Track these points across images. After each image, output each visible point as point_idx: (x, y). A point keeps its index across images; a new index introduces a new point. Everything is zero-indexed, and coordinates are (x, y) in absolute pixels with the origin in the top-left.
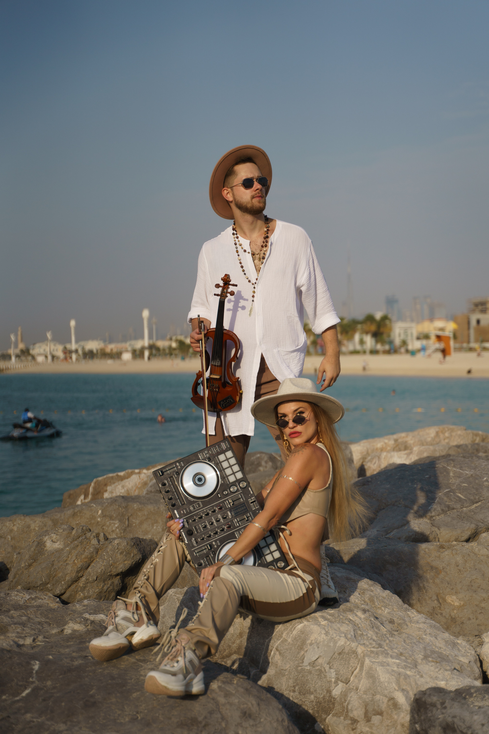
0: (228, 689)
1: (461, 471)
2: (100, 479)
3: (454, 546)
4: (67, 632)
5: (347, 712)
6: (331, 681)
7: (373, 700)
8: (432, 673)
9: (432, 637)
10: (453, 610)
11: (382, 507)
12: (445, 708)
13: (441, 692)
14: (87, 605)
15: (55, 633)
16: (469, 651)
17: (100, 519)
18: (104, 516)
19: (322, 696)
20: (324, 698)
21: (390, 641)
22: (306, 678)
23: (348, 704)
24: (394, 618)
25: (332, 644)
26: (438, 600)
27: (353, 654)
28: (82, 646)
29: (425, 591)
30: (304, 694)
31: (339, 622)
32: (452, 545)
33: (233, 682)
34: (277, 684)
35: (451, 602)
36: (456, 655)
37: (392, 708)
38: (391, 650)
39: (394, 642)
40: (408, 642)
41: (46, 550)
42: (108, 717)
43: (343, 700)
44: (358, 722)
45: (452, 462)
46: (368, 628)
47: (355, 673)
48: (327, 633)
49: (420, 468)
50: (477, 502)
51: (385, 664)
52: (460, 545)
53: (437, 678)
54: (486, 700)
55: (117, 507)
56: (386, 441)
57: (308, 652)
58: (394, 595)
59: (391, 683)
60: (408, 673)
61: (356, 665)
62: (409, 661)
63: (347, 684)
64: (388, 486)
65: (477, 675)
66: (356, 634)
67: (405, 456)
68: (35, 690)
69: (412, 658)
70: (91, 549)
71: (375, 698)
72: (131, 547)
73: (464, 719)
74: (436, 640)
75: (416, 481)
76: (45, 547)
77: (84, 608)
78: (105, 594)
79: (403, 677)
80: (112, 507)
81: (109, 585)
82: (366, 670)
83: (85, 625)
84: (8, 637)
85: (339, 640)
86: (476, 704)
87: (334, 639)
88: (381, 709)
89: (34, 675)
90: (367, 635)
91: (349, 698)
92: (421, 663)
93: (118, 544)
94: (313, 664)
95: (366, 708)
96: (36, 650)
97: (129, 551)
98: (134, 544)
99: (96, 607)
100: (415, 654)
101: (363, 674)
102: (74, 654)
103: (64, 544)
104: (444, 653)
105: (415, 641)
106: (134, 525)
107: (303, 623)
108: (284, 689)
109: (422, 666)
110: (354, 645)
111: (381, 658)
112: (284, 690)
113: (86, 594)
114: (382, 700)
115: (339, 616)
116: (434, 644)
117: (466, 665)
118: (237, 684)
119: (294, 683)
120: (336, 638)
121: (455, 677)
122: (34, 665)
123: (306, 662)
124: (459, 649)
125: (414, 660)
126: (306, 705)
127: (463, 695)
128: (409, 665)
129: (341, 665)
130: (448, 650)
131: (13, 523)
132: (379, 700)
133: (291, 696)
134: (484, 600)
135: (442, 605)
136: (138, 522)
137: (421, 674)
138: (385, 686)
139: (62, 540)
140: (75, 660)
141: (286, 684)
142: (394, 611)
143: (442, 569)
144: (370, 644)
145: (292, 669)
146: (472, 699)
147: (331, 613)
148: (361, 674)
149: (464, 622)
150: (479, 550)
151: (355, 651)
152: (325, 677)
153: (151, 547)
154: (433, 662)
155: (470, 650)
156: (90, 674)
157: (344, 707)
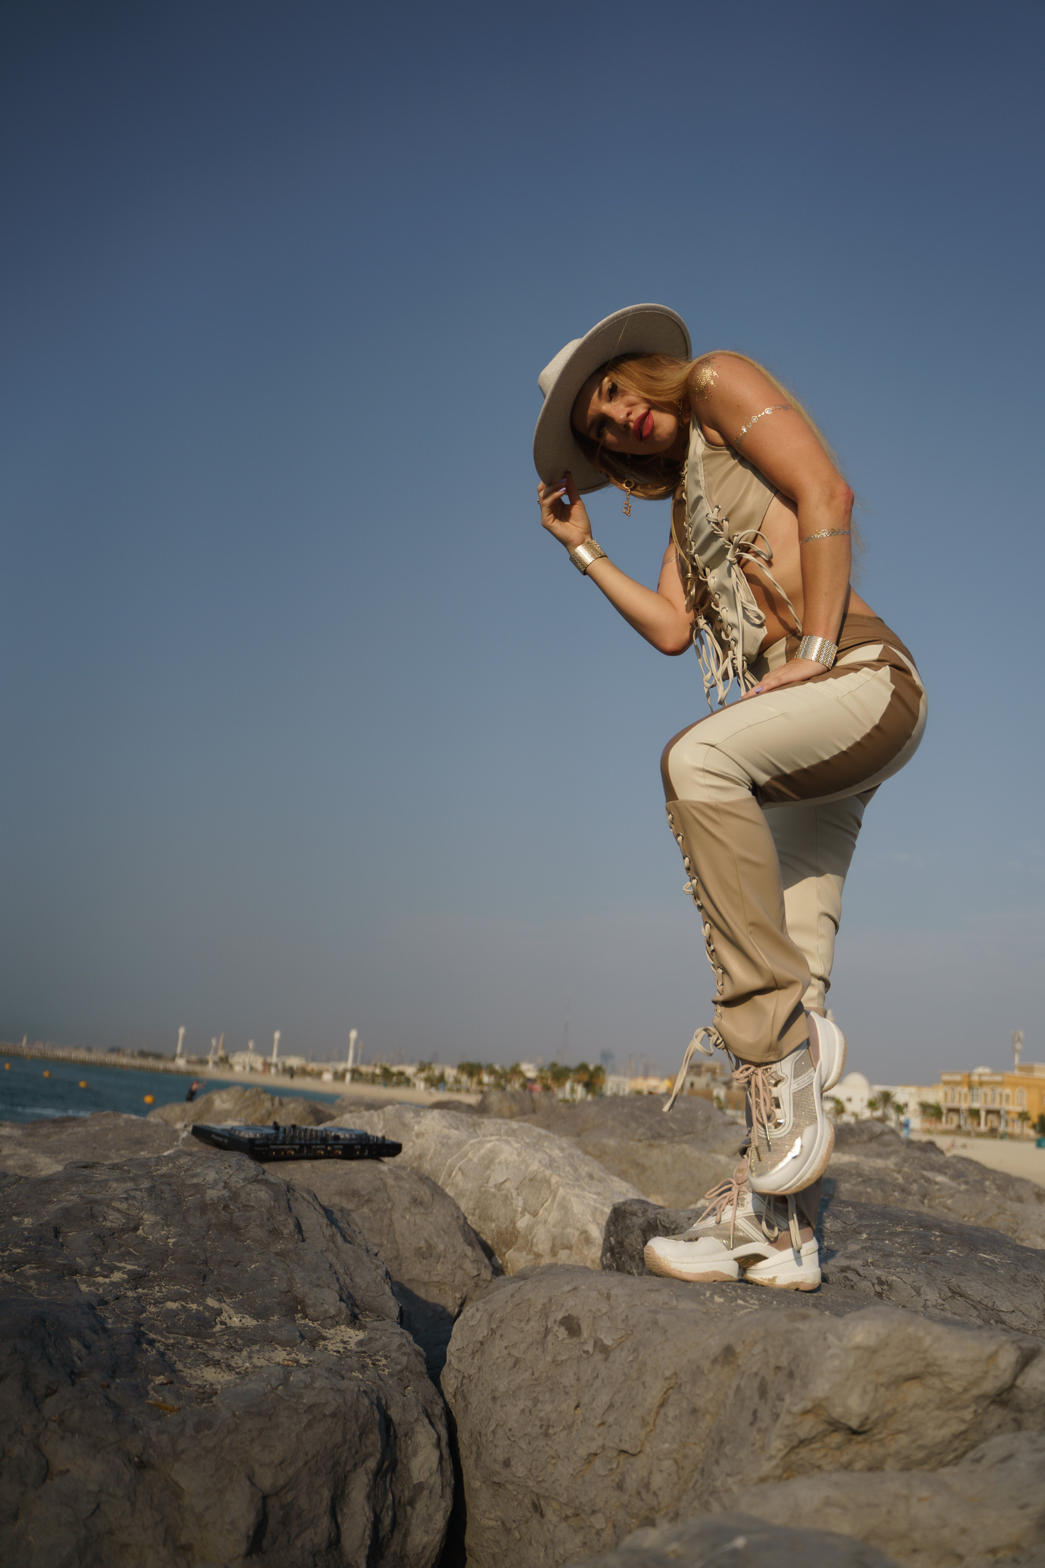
5: (532, 1245)
6: (516, 1211)
7: (562, 1233)
13: (643, 1204)
19: (504, 1226)
20: (506, 1229)
22: (489, 1202)
23: (534, 1237)
25: (523, 1167)
27: (546, 1182)
30: (485, 1220)
37: (583, 1242)
43: (528, 1233)
44: (543, 1256)
46: (566, 1163)
47: (546, 1205)
48: (519, 1154)
50: (689, 1134)
51: (581, 1196)
57: (495, 1173)
59: (586, 1214)
61: (548, 1196)
63: (534, 1216)
66: (552, 1165)
71: (566, 1231)
73: (668, 1215)
79: (599, 1212)
82: (558, 1201)
85: (532, 1164)
87: (526, 1162)
88: (571, 1243)
90: (563, 1168)
91: (535, 1231)
94: (499, 1186)
95: (553, 1242)
101: (555, 1205)
107: (494, 1142)
110: (548, 1172)
111: (577, 1191)
114: (573, 1233)
119: (476, 1204)
120: (529, 1161)
123: (492, 1183)
126: (485, 1234)
129: (531, 1194)
132: (570, 1233)
138: (579, 1218)
144: (567, 1176)
148: (553, 1206)
151: (549, 1180)
152: (511, 1204)
157: (528, 1241)
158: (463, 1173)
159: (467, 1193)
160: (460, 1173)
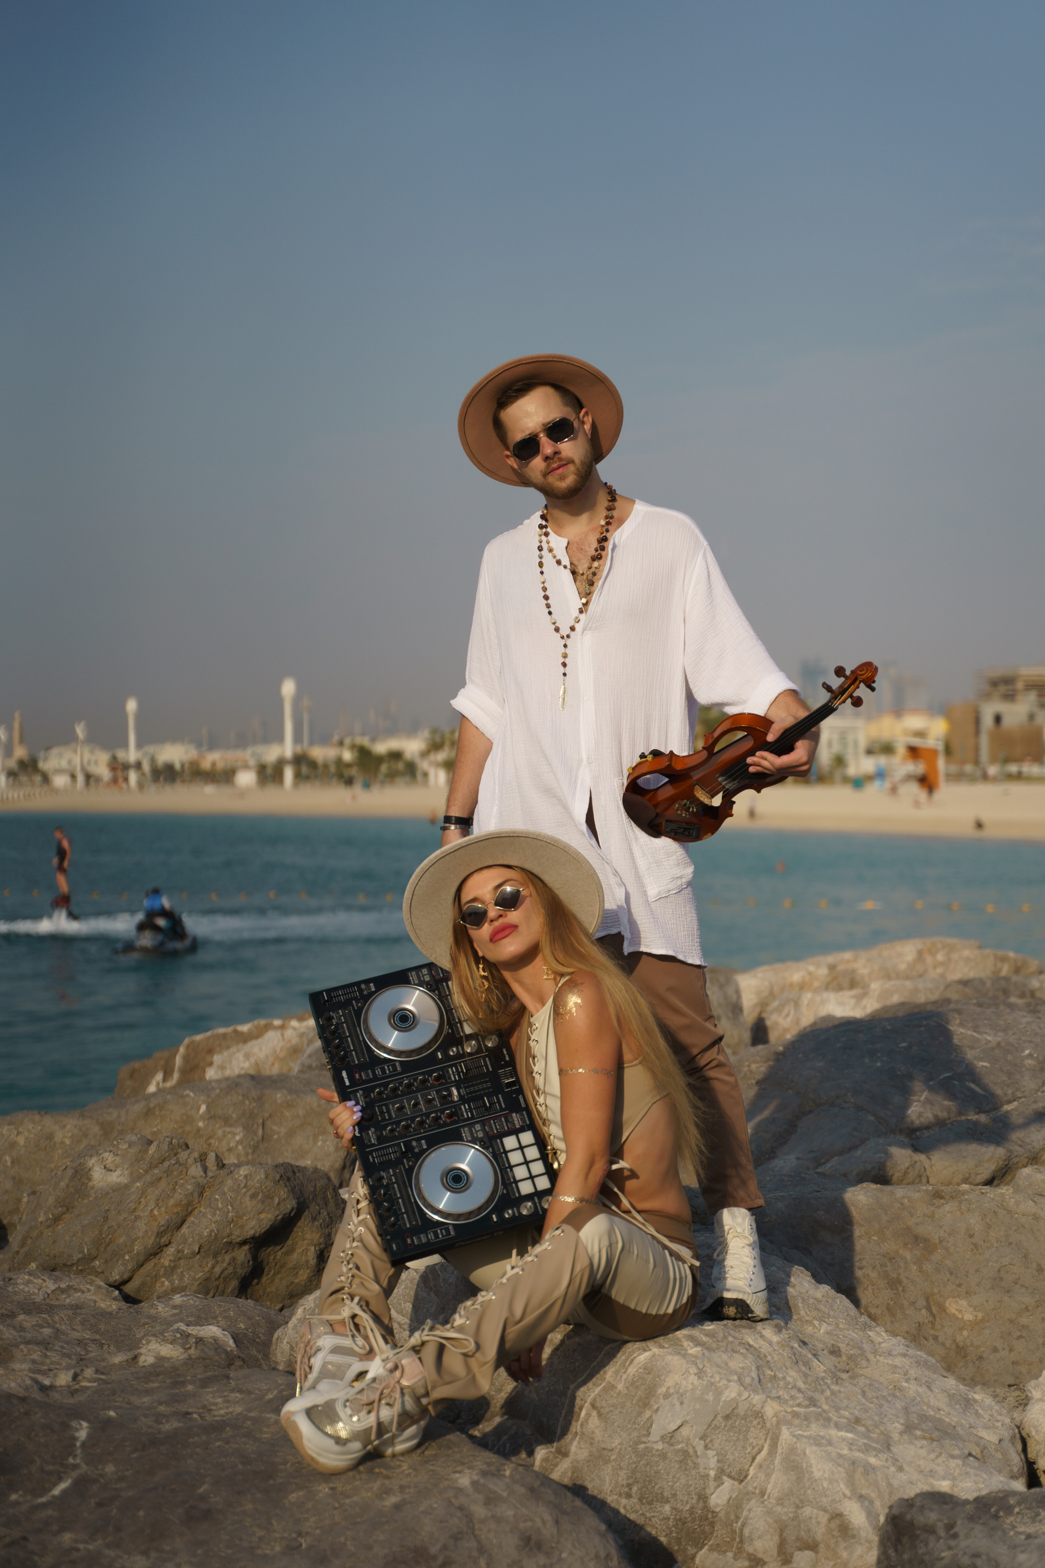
0: (491, 1486)
1: (975, 1034)
2: (198, 1038)
3: (964, 1193)
4: (145, 1361)
5: (741, 1541)
6: (708, 1476)
7: (796, 1518)
8: (922, 1462)
9: (921, 1386)
10: (961, 1329)
11: (808, 1109)
12: (955, 1536)
13: (945, 1503)
14: (181, 1306)
15: (120, 1362)
16: (999, 1418)
17: (204, 1123)
18: (211, 1118)
19: (688, 1507)
20: (692, 1511)
21: (833, 1393)
22: (655, 1468)
23: (743, 1525)
24: (840, 1345)
25: (710, 1397)
26: (929, 1308)
27: (756, 1418)
28: (177, 1391)
29: (900, 1289)
30: (650, 1503)
31: (726, 1351)
32: (960, 1191)
33: (502, 1473)
34: (593, 1480)
35: (957, 1313)
36: (971, 1424)
37: (837, 1535)
38: (837, 1411)
39: (842, 1395)
40: (870, 1396)
41: (93, 1188)
42: (237, 1542)
43: (733, 1517)
44: (765, 1563)
45: (956, 1016)
46: (788, 1364)
47: (759, 1458)
48: (700, 1374)
49: (889, 1027)
51: (823, 1441)
52: (977, 1192)
53: (932, 1473)
54: (1040, 1521)
55: (240, 1098)
56: (812, 968)
57: (659, 1413)
58: (839, 1295)
59: (837, 1481)
60: (872, 1460)
61: (762, 1441)
62: (875, 1436)
63: (741, 1482)
64: (821, 1064)
65: (1015, 1470)
66: (762, 1377)
67: (853, 1001)
68: (81, 1485)
69: (880, 1429)
70: (189, 1187)
71: (801, 1514)
72: (274, 1183)
73: (996, 1561)
74: (929, 1393)
75: (879, 1055)
76: (90, 1180)
77: (175, 1311)
78: (217, 1283)
79: (861, 1469)
80: (229, 1098)
81: (225, 1265)
82: (782, 1453)
83: (183, 1346)
84: (13, 1370)
85: (726, 1389)
86: (1021, 1529)
87: (716, 1386)
88: (814, 1538)
89: (79, 1451)
90: (784, 1378)
91: (745, 1513)
92: (899, 1441)
93: (246, 1176)
94: (670, 1438)
95: (781, 1535)
96: (81, 1398)
97: (269, 1191)
98: (281, 1176)
99: (201, 1309)
100: (885, 1420)
101: (776, 1461)
102: (162, 1408)
103: (132, 1174)
104: (947, 1420)
105: (885, 1393)
106: (276, 1137)
107: (650, 1350)
108: (608, 1491)
109: (901, 1446)
110: (757, 1399)
111: (815, 1429)
112: (606, 1493)
113: (177, 1282)
114: (816, 1518)
115: (725, 1337)
116: (926, 1400)
117: (993, 1447)
118: (511, 1476)
119: (628, 1478)
120: (721, 1384)
121: (972, 1471)
122: (77, 1430)
123: (656, 1433)
124: (977, 1413)
125: (885, 1435)
126: (653, 1526)
127: (993, 1510)
128: (874, 1445)
129: (730, 1442)
130: (955, 1413)
131: (17, 1129)
132: (810, 1518)
133: (622, 1505)
134: (1027, 1309)
135: (938, 1319)
136: (283, 1130)
137: (898, 1464)
138: (824, 1488)
139: (126, 1166)
140: (164, 1421)
141: (611, 1480)
142: (841, 1330)
143: (937, 1241)
144: (793, 1397)
145: (625, 1448)
146: (1012, 1519)
147: (709, 1330)
148: (772, 1462)
149: (985, 1355)
150: (1017, 1203)
151: (760, 1412)
152: (696, 1466)
153: (315, 1185)
154: (924, 1438)
155: (1000, 1414)
156: (198, 1450)
157: (734, 1532)
158: (600, 1415)
159: (613, 1457)
160: (594, 1413)
